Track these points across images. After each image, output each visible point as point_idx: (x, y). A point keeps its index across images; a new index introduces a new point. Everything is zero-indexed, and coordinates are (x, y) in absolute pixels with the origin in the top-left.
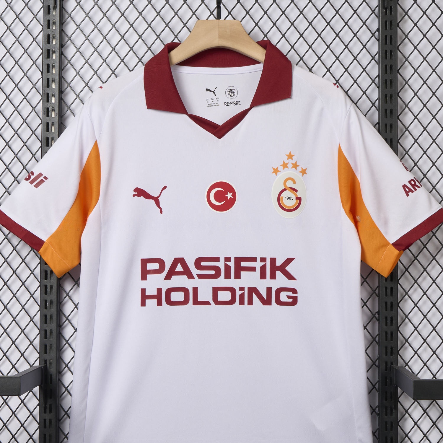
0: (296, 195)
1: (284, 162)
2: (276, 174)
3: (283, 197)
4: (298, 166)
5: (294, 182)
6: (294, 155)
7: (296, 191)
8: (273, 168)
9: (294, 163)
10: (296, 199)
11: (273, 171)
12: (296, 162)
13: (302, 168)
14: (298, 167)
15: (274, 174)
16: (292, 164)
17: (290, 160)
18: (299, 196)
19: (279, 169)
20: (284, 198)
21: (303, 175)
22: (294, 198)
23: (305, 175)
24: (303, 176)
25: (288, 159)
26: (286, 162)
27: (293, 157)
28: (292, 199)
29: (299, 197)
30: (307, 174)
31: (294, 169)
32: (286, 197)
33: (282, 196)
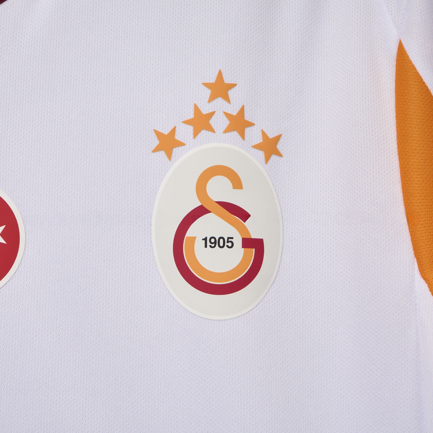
0: (243, 230)
1: (197, 109)
2: (169, 155)
3: (193, 239)
4: (251, 124)
5: (237, 183)
6: (233, 86)
7: (245, 216)
8: (158, 134)
9: (234, 113)
10: (243, 246)
11: (156, 142)
12: (242, 111)
13: (264, 134)
14: (247, 130)
15: (162, 154)
16: (228, 115)
17: (220, 101)
18: (254, 235)
19: (178, 137)
20: (199, 244)
21: (267, 159)
22: (238, 241)
23: (274, 157)
24: (266, 162)
25: (212, 99)
26: (205, 110)
27: (231, 93)
28: (230, 244)
29: (253, 237)
30: (280, 155)
31: (235, 134)
32: (205, 239)
33: (191, 232)
